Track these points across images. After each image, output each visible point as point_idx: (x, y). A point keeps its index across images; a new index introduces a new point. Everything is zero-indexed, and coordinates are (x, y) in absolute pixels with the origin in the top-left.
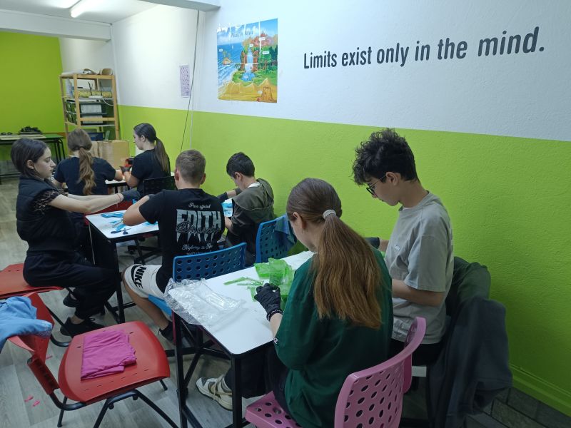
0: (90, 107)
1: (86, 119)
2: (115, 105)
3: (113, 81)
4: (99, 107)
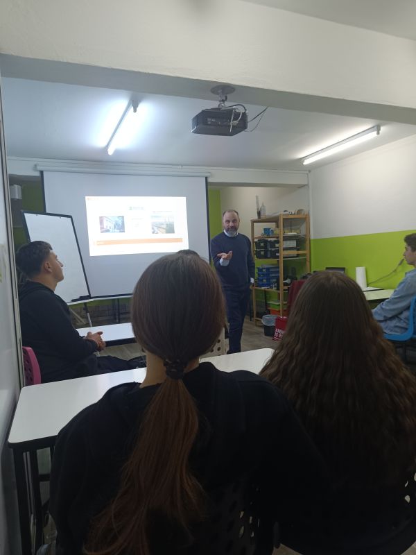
0: (288, 242)
1: (286, 253)
3: (307, 219)
4: (295, 242)
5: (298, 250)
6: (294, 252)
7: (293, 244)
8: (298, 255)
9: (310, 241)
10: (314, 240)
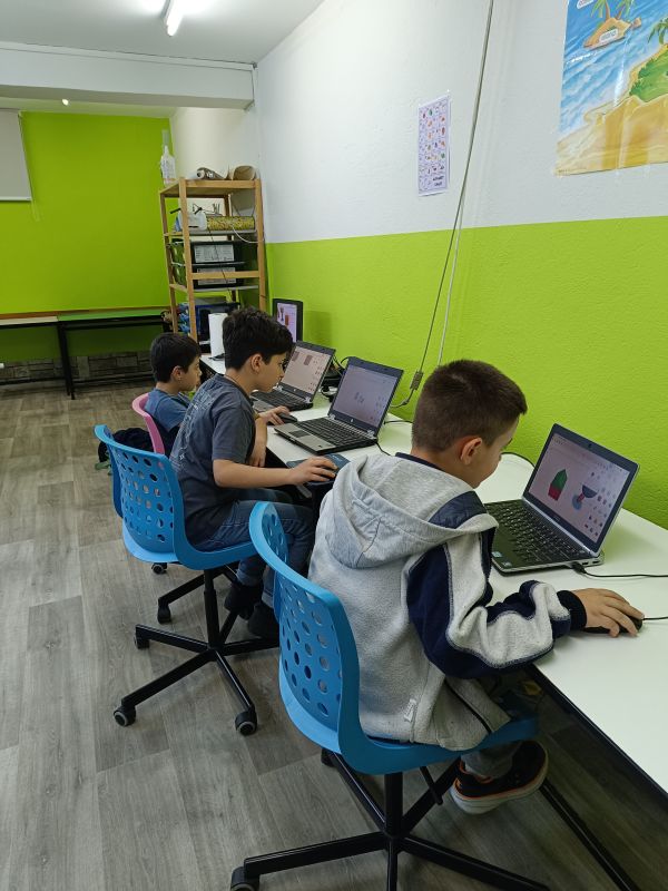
0: (211, 249)
1: (202, 276)
2: (259, 242)
3: (257, 191)
4: (231, 249)
5: (239, 268)
6: (233, 275)
7: (227, 254)
8: (240, 282)
9: (264, 245)
10: (271, 244)
